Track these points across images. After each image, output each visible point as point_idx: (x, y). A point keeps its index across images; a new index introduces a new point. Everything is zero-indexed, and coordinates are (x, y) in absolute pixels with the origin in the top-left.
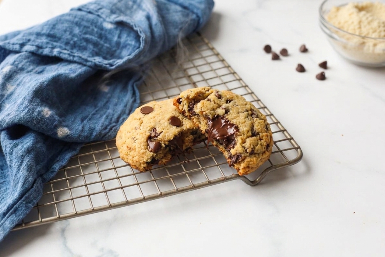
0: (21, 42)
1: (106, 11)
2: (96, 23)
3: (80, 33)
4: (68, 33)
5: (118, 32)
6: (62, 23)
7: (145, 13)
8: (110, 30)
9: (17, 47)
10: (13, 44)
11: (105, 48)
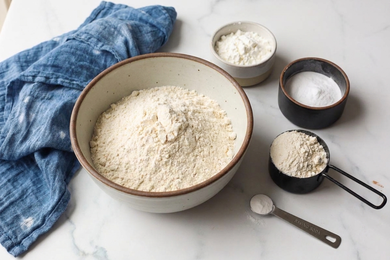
0: (33, 74)
1: (94, 40)
2: (87, 51)
3: (76, 62)
4: (67, 63)
5: (104, 57)
6: (62, 54)
7: (123, 38)
8: (98, 56)
9: (30, 78)
10: (27, 76)
11: (95, 71)
